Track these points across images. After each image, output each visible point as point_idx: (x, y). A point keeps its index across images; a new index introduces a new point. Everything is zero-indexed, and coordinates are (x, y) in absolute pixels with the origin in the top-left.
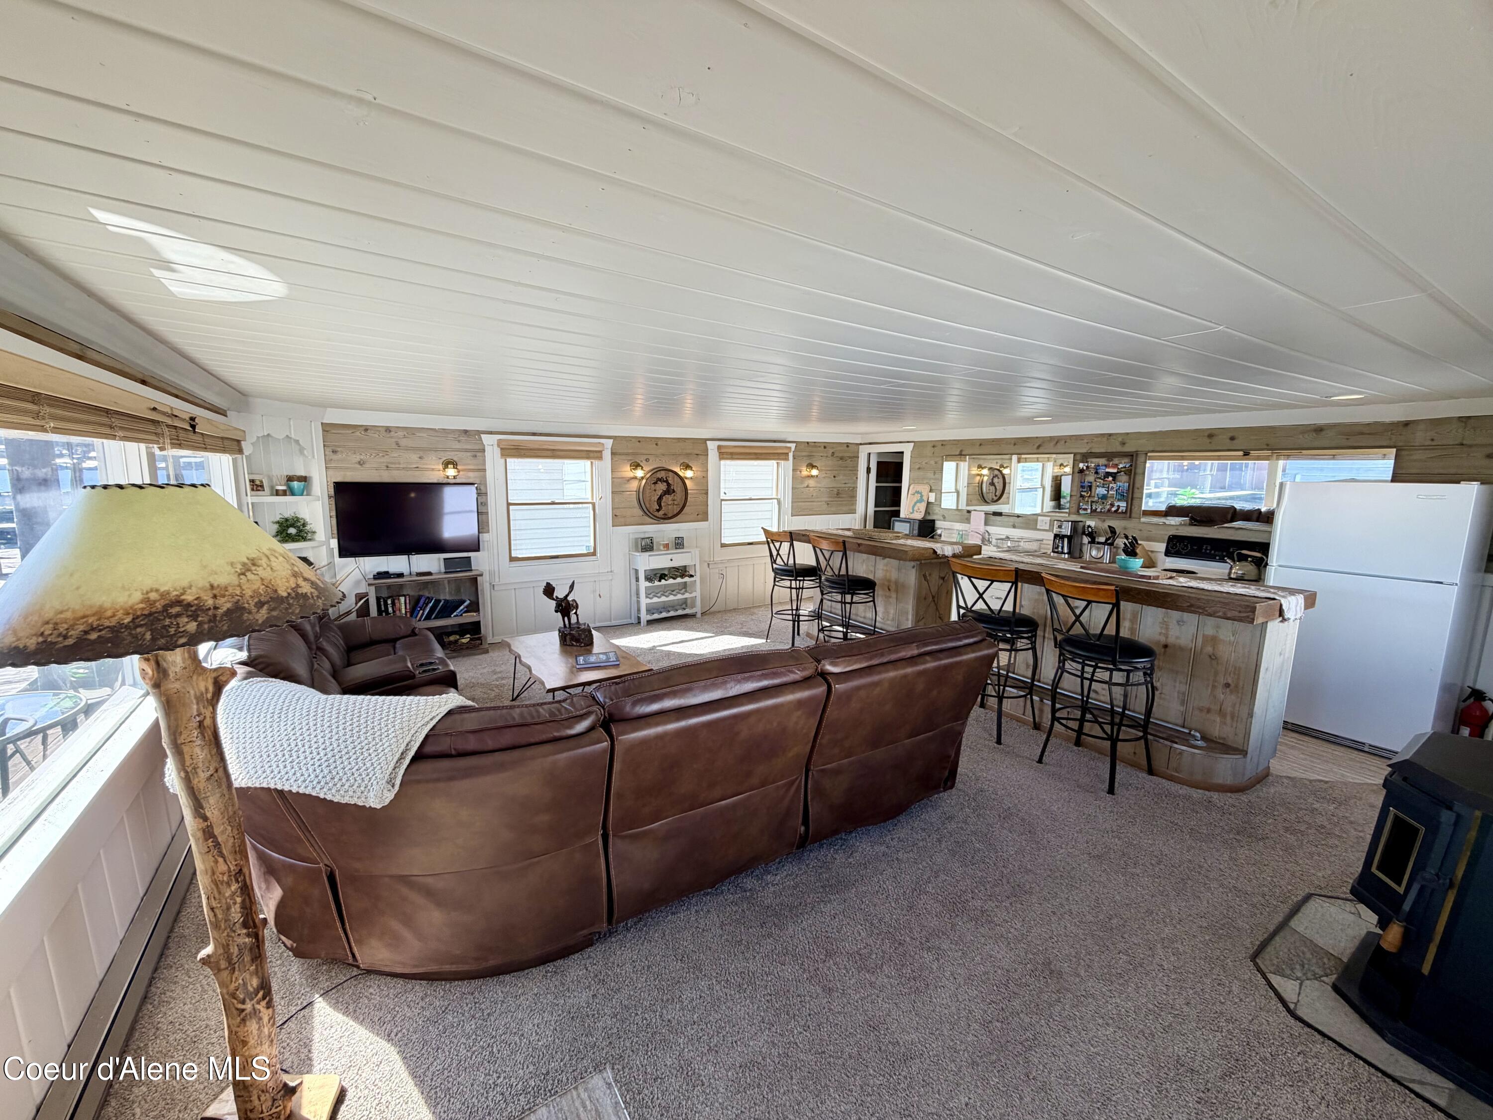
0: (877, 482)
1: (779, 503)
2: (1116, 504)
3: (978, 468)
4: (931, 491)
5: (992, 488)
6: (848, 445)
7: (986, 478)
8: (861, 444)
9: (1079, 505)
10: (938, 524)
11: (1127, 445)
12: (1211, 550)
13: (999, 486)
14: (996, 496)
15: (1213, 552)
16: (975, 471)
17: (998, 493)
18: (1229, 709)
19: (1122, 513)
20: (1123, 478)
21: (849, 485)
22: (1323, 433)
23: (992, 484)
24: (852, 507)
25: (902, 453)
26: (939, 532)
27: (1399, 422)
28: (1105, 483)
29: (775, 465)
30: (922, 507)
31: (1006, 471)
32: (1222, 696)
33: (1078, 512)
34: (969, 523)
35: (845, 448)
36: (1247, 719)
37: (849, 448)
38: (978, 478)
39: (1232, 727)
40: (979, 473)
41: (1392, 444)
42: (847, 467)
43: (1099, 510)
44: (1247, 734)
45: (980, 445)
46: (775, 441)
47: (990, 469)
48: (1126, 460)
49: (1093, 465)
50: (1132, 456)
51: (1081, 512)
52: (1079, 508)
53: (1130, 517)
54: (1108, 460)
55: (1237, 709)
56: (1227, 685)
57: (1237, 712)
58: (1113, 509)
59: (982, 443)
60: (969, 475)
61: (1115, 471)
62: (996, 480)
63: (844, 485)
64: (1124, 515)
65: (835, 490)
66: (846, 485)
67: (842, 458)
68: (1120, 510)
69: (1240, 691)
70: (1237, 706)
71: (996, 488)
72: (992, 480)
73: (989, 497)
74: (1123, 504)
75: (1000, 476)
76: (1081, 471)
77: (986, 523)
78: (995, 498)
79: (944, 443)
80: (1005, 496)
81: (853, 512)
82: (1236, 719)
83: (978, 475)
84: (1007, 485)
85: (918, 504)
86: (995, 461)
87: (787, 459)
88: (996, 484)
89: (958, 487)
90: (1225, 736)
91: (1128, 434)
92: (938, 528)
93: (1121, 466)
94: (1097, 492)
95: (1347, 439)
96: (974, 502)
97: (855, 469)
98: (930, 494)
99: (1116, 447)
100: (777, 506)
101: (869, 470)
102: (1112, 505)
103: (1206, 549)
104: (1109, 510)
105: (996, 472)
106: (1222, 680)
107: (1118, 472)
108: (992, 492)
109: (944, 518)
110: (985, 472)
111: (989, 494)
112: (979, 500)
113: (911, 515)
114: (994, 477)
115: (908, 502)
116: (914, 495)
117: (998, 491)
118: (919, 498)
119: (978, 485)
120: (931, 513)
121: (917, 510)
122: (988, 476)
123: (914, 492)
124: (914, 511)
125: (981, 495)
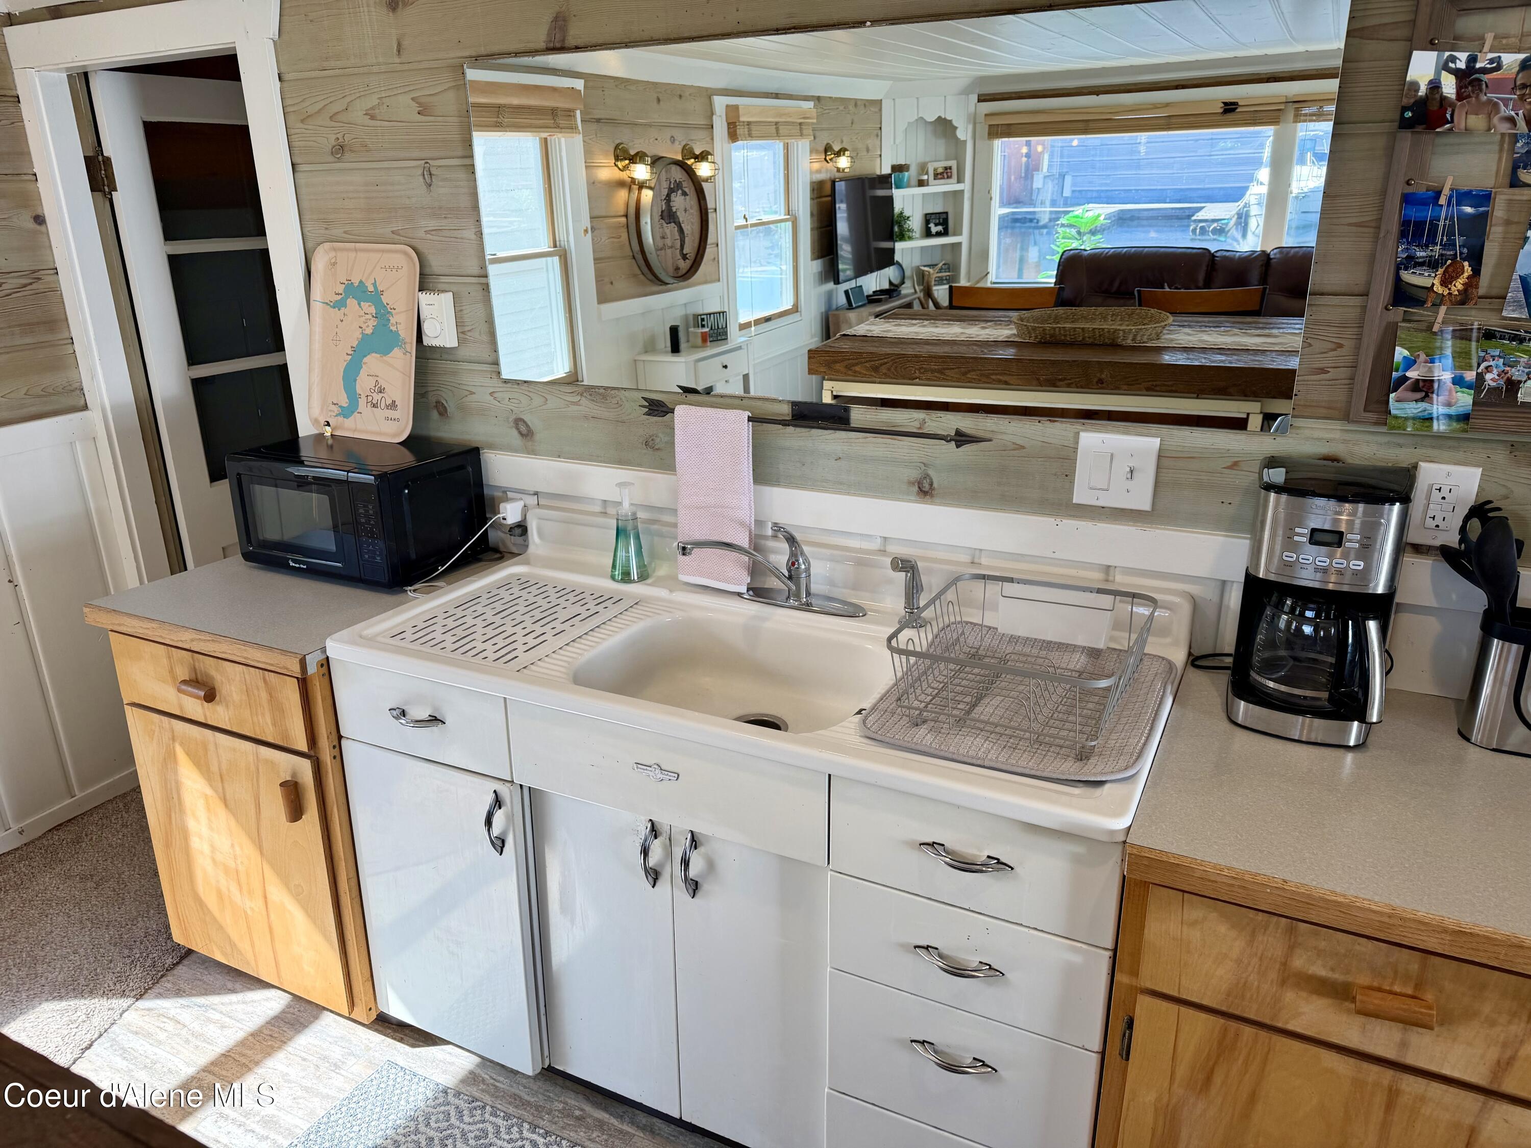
3: (617, 158)
4: (425, 283)
5: (670, 229)
7: (647, 196)
10: (503, 468)
13: (690, 225)
14: (684, 257)
16: (608, 172)
17: (690, 248)
23: (668, 215)
26: (510, 513)
30: (392, 373)
31: (703, 170)
38: (622, 194)
40: (624, 175)
47: (656, 161)
60: (592, 184)
62: (678, 201)
71: (681, 231)
72: (668, 199)
73: (664, 261)
75: (688, 187)
78: (684, 265)
80: (709, 251)
83: (621, 184)
84: (711, 216)
85: (371, 359)
86: (668, 133)
88: (681, 216)
92: (507, 495)
96: (622, 285)
105: (677, 174)
108: (670, 245)
109: (527, 433)
110: (641, 172)
111: (663, 251)
112: (635, 276)
113: (349, 423)
114: (671, 191)
115: (317, 346)
116: (339, 305)
117: (687, 239)
118: (373, 323)
119: (624, 220)
120: (451, 407)
121: (377, 397)
122: (650, 188)
123: (341, 289)
124: (362, 402)
125: (639, 257)
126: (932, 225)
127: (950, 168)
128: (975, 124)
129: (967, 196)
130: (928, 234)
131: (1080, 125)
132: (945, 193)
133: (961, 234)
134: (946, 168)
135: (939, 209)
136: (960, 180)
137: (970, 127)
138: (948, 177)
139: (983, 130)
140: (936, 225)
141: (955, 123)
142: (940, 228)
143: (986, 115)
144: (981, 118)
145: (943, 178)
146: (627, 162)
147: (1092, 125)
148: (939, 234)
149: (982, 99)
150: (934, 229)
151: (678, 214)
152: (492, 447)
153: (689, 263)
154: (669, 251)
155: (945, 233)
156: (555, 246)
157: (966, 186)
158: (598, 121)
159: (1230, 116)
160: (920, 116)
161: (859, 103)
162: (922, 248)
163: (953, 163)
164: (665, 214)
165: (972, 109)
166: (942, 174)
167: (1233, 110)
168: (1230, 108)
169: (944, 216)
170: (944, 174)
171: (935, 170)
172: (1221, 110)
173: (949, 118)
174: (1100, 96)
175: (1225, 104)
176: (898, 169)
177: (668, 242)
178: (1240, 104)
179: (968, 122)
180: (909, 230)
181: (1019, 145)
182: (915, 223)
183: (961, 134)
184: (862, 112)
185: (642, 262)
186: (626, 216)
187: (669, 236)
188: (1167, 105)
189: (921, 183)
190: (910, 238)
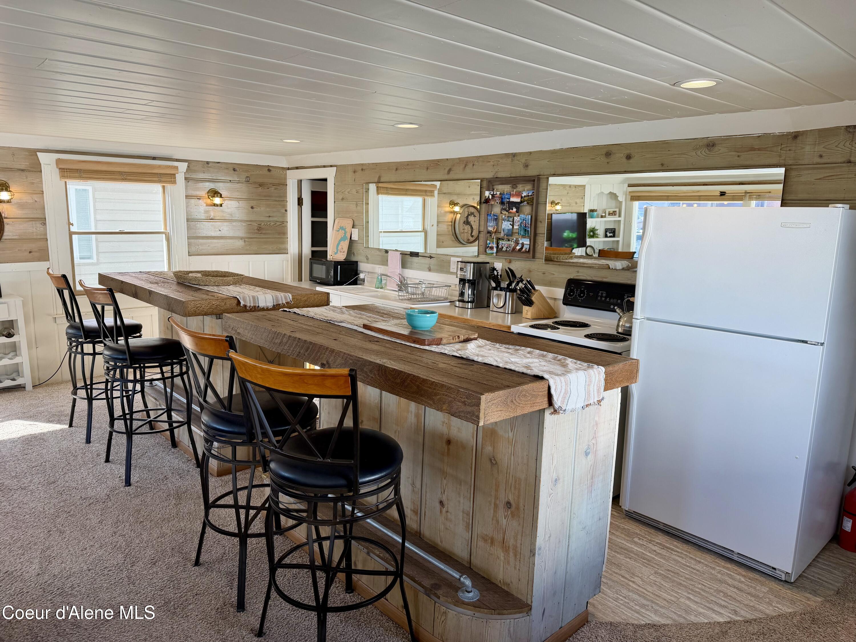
0: (313, 216)
1: (168, 240)
2: (521, 242)
3: (450, 204)
4: (354, 227)
5: (467, 228)
6: (269, 169)
7: (459, 216)
8: (289, 169)
9: (487, 244)
10: (362, 266)
11: (530, 167)
12: (606, 298)
13: (476, 226)
14: (472, 236)
15: (608, 300)
16: (448, 208)
18: (512, 542)
19: (526, 252)
20: (527, 209)
21: (275, 219)
22: (716, 149)
23: (467, 222)
24: (282, 246)
25: (325, 180)
26: (362, 276)
27: (789, 134)
28: (510, 215)
29: (161, 189)
30: (345, 245)
32: (504, 521)
33: (486, 251)
34: (387, 265)
35: (265, 172)
36: (529, 559)
37: (272, 173)
38: (451, 215)
39: (515, 568)
40: (452, 210)
41: (782, 162)
42: (269, 196)
43: (504, 249)
44: (531, 581)
45: (397, 169)
46: (154, 158)
47: (464, 206)
48: (529, 187)
49: (498, 193)
50: (534, 181)
51: (489, 251)
52: (487, 247)
53: (534, 257)
54: (513, 188)
55: (519, 542)
56: (508, 504)
57: (519, 545)
58: (518, 248)
59: (398, 167)
61: (518, 200)
62: (472, 218)
63: (268, 219)
64: (528, 255)
65: (255, 224)
66: (271, 219)
67: (261, 185)
68: (524, 249)
69: (522, 516)
70: (519, 537)
71: (472, 228)
72: (467, 217)
74: (527, 242)
76: (487, 201)
77: (404, 265)
78: (472, 239)
79: (364, 168)
81: (283, 251)
82: (518, 557)
83: (451, 212)
85: (342, 242)
87: (174, 182)
88: (472, 223)
89: (426, 227)
90: (508, 581)
91: (530, 153)
92: (362, 272)
93: (524, 194)
94: (503, 227)
95: (738, 156)
97: (282, 200)
98: (353, 229)
99: (520, 171)
100: (165, 243)
101: (300, 202)
102: (517, 243)
103: (602, 297)
104: (514, 249)
105: (472, 210)
106: (503, 497)
107: (521, 202)
108: (466, 232)
109: (367, 259)
110: (457, 209)
111: (463, 234)
112: (453, 241)
113: (336, 256)
114: (469, 215)
115: (333, 239)
116: (338, 231)
117: (474, 231)
118: (344, 235)
119: (451, 223)
120: (355, 253)
121: (341, 250)
122: (460, 214)
123: (339, 228)
124: (339, 251)
125: (454, 235)
126: (608, 233)
127: (616, 211)
128: (626, 195)
129: (622, 222)
130: (606, 236)
131: (666, 197)
132: (615, 221)
133: (619, 237)
134: (614, 211)
135: (612, 227)
136: (620, 216)
137: (624, 196)
138: (615, 215)
139: (629, 197)
140: (610, 233)
141: (617, 194)
142: (611, 234)
143: (630, 192)
144: (628, 193)
145: (613, 215)
146: (453, 206)
147: (670, 197)
148: (610, 237)
149: (630, 186)
150: (609, 235)
151: (471, 222)
152: (361, 262)
153: (474, 238)
154: (466, 234)
155: (614, 236)
156: (424, 229)
157: (622, 219)
158: (445, 193)
159: (723, 197)
160: (602, 191)
161: (572, 186)
162: (604, 241)
163: (617, 210)
164: (466, 222)
165: (625, 189)
166: (612, 213)
167: (724, 195)
168: (723, 194)
169: (614, 230)
170: (613, 213)
171: (609, 212)
172: (719, 195)
173: (615, 192)
174: (674, 187)
175: (721, 192)
176: (592, 211)
177: (466, 231)
178: (727, 192)
179: (623, 194)
180: (597, 234)
181: (644, 204)
182: (601, 232)
183: (620, 199)
184: (573, 190)
185: (455, 237)
186: (452, 222)
187: (466, 229)
188: (698, 191)
189: (602, 217)
190: (597, 237)
